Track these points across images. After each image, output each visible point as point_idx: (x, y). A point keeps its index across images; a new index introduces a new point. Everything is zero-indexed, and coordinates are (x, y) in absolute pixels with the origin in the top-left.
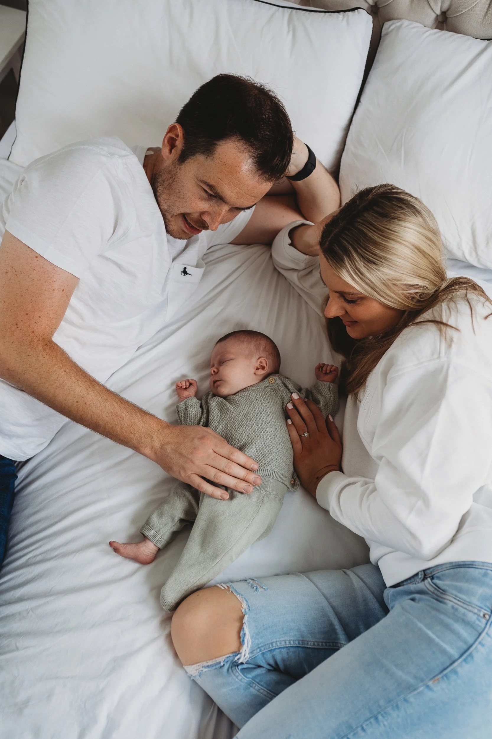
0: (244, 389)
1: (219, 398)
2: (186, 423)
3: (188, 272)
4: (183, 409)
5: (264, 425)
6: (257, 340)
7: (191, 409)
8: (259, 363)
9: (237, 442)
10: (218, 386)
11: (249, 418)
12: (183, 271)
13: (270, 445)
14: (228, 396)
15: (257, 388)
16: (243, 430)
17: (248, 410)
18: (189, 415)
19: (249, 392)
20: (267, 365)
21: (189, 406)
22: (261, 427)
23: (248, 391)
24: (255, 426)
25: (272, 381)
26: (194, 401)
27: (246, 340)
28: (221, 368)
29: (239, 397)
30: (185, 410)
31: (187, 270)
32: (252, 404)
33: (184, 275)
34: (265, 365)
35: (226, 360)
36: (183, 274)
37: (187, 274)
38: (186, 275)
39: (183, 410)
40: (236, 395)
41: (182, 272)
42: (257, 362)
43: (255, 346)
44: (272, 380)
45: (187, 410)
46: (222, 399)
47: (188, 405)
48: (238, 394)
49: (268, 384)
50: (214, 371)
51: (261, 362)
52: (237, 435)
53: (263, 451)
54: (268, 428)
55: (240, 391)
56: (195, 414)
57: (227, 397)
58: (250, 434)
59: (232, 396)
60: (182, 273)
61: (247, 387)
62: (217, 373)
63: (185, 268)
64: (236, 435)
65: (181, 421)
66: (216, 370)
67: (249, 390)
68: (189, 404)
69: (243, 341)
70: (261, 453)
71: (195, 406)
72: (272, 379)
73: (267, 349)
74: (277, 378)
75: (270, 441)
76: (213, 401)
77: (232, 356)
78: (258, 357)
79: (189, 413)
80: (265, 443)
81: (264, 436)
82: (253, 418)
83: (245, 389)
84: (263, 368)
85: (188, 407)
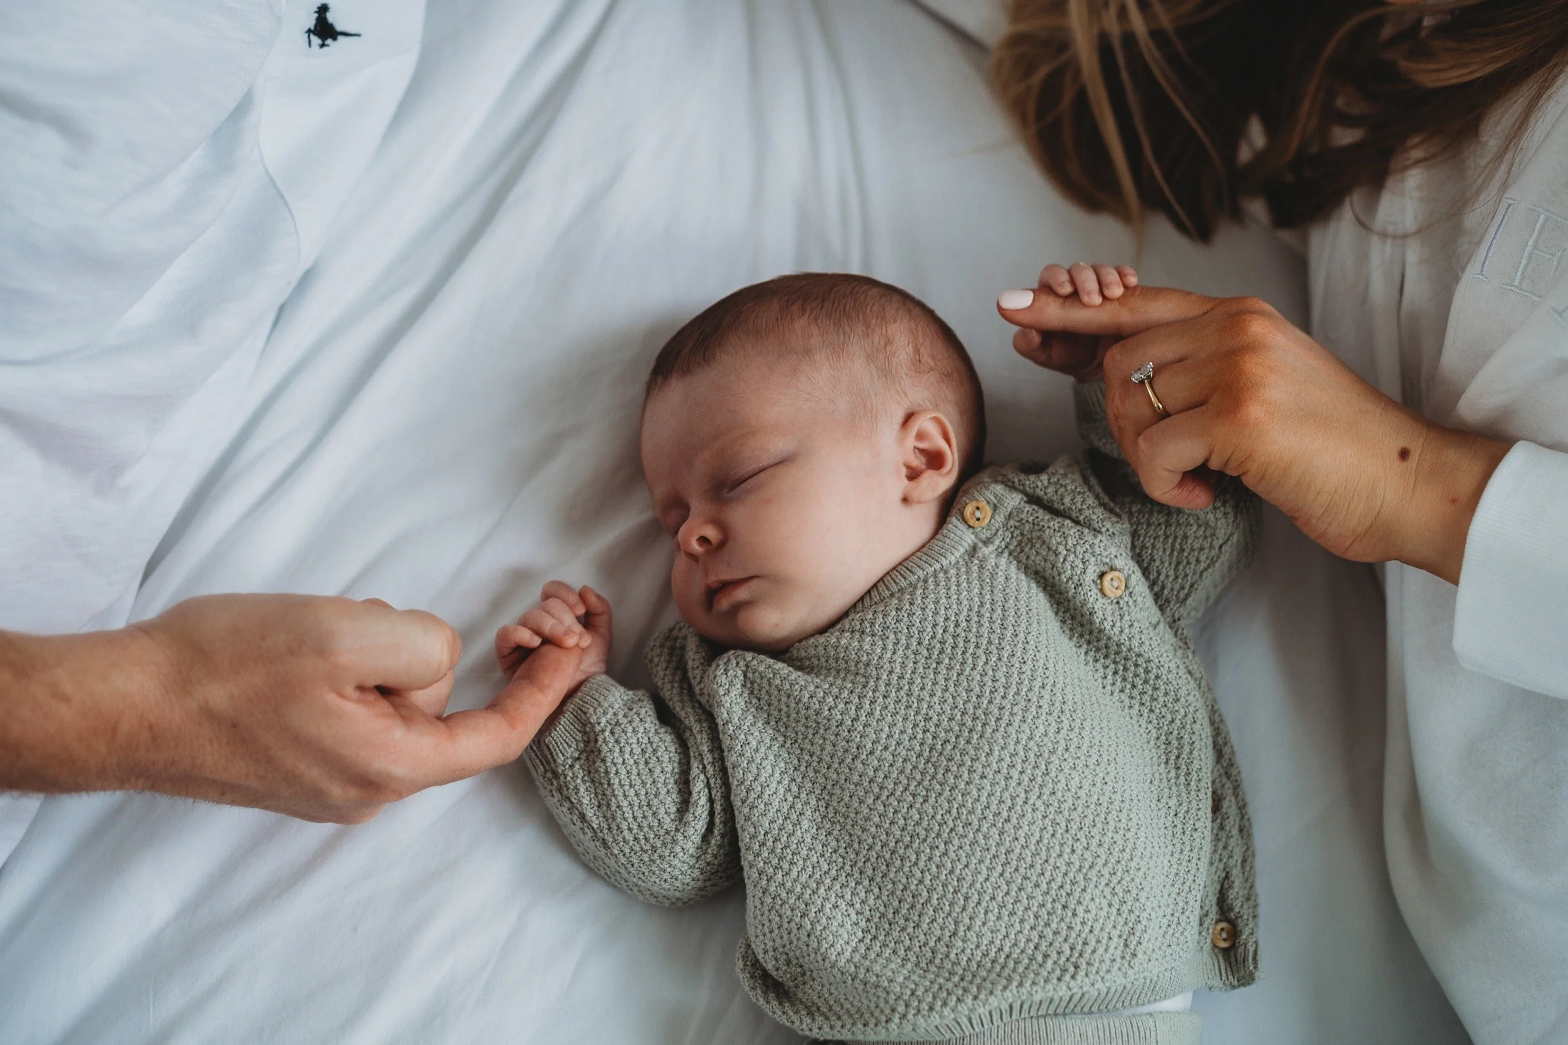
0: (869, 592)
1: (749, 656)
2: (614, 818)
3: (339, 27)
4: (576, 755)
5: (1036, 767)
6: (867, 326)
7: (617, 741)
8: (911, 441)
9: (921, 882)
10: (738, 607)
11: (949, 747)
12: (311, 23)
13: (1100, 862)
14: (800, 641)
15: (930, 570)
16: (939, 817)
17: (930, 707)
18: (617, 773)
19: (900, 599)
20: (947, 440)
21: (603, 731)
22: (1026, 778)
23: (892, 595)
24: (992, 785)
25: (978, 514)
26: (619, 700)
27: (815, 341)
28: (738, 516)
29: (857, 635)
30: (584, 756)
31: (331, 17)
32: (942, 669)
33: (323, 45)
34: (942, 444)
35: (751, 468)
36: (316, 40)
37: (335, 39)
38: (329, 41)
39: (578, 759)
40: (838, 627)
41: (309, 31)
42: (901, 440)
43: (868, 357)
44: (978, 508)
45: (600, 752)
46: (764, 664)
47: (598, 728)
48: (846, 623)
49: (969, 538)
50: (703, 540)
51: (920, 436)
52: (915, 845)
53: (1079, 903)
54: (1061, 777)
55: (854, 606)
56: (647, 763)
57: (792, 645)
58: (984, 829)
59: (821, 639)
60: (312, 36)
61: (882, 579)
62: (723, 544)
63: (323, 10)
64: (907, 847)
65: (583, 817)
66: (711, 533)
67: (895, 588)
68: (603, 720)
69: (807, 352)
70: (1074, 915)
71: (634, 724)
72: (975, 504)
73: (926, 359)
74: (999, 489)
75: (1095, 842)
76: (723, 679)
77: (777, 445)
78: (899, 416)
79: (615, 765)
80: (1075, 859)
81: (1055, 823)
82: (968, 742)
83: (874, 593)
84: (935, 460)
85: (600, 738)
